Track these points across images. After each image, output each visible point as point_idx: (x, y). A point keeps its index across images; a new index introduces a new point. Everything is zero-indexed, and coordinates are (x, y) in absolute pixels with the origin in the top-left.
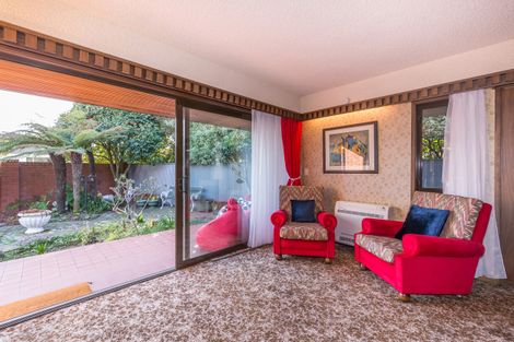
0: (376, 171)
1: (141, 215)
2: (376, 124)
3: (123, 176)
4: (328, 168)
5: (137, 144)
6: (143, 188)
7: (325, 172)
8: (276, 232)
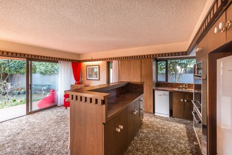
0: (99, 80)
1: (14, 98)
2: (99, 66)
3: (5, 81)
4: (88, 78)
5: (13, 65)
6: (16, 86)
7: (87, 80)
8: (65, 100)
